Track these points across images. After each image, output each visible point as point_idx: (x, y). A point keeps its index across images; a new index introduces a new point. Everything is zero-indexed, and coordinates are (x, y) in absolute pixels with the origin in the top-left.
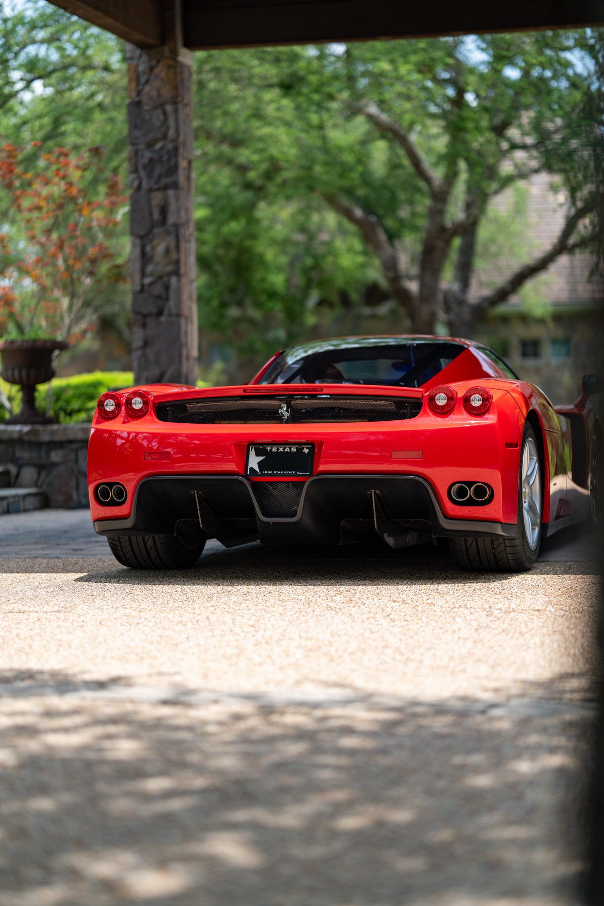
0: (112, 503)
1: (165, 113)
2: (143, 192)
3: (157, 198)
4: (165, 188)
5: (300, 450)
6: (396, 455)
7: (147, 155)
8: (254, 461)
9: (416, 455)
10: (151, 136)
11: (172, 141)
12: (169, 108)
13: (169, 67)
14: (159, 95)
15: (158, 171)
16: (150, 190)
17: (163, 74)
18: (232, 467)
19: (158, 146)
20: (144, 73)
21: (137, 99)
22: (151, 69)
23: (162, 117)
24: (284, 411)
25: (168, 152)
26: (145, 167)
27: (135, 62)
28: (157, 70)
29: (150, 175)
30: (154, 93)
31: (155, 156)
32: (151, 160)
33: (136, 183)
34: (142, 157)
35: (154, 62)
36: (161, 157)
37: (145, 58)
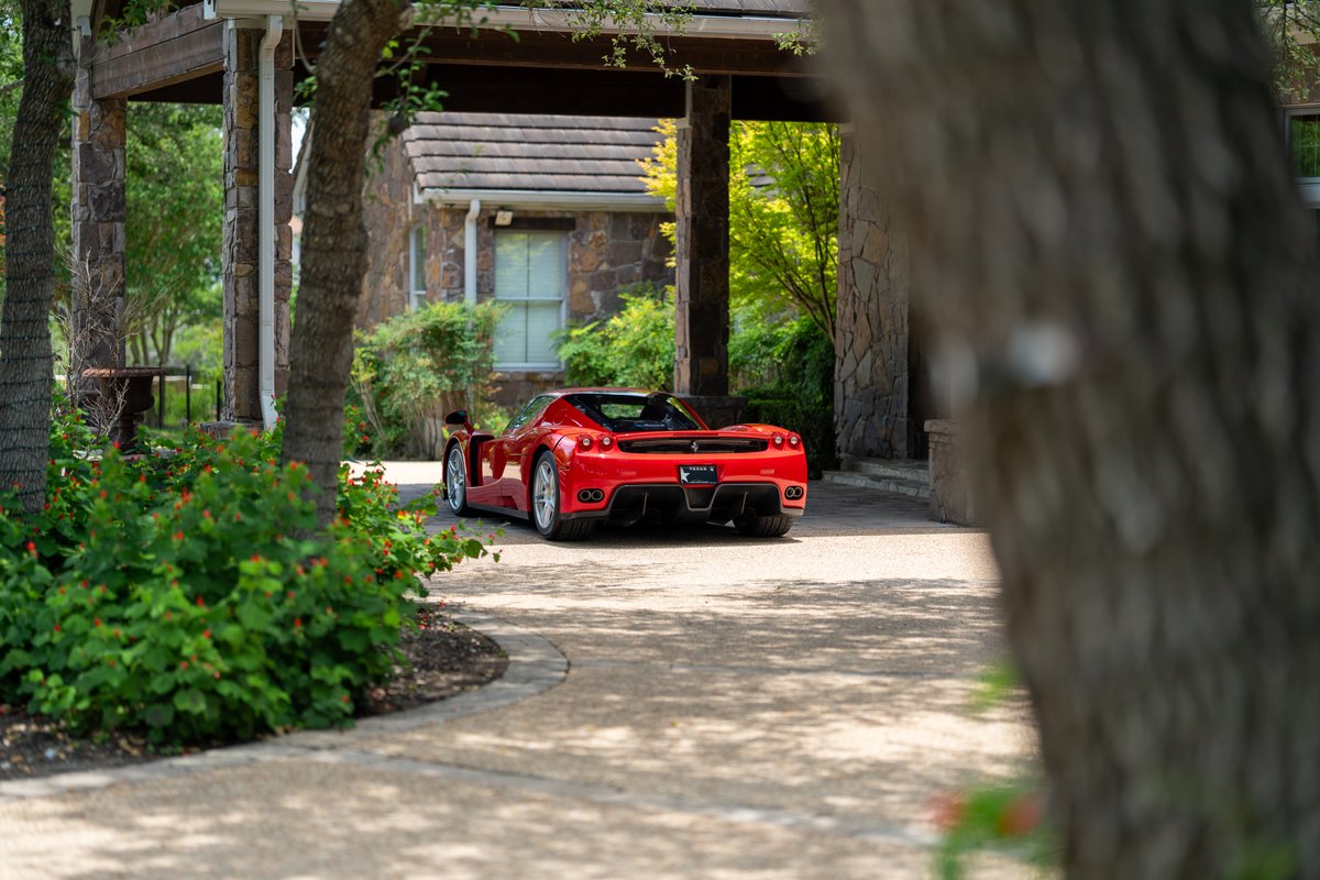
0: (591, 501)
1: (114, 156)
2: (91, 222)
3: (104, 228)
4: (114, 220)
5: (708, 469)
6: (762, 472)
7: (97, 191)
8: (684, 476)
9: (773, 471)
10: (101, 175)
11: (119, 180)
12: (118, 152)
13: (119, 117)
14: (110, 141)
15: (106, 206)
16: (99, 221)
17: (114, 124)
18: (674, 479)
19: (107, 184)
20: (95, 120)
21: (89, 142)
22: (103, 118)
23: (111, 160)
24: (695, 446)
25: (116, 190)
26: (95, 202)
27: (88, 110)
28: (107, 119)
29: (99, 209)
30: (105, 138)
31: (105, 193)
32: (101, 195)
33: (87, 215)
34: (92, 192)
35: (105, 113)
36: (111, 193)
37: (96, 108)
